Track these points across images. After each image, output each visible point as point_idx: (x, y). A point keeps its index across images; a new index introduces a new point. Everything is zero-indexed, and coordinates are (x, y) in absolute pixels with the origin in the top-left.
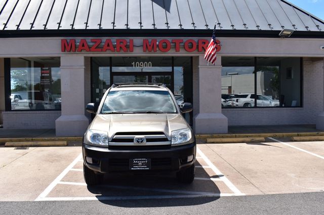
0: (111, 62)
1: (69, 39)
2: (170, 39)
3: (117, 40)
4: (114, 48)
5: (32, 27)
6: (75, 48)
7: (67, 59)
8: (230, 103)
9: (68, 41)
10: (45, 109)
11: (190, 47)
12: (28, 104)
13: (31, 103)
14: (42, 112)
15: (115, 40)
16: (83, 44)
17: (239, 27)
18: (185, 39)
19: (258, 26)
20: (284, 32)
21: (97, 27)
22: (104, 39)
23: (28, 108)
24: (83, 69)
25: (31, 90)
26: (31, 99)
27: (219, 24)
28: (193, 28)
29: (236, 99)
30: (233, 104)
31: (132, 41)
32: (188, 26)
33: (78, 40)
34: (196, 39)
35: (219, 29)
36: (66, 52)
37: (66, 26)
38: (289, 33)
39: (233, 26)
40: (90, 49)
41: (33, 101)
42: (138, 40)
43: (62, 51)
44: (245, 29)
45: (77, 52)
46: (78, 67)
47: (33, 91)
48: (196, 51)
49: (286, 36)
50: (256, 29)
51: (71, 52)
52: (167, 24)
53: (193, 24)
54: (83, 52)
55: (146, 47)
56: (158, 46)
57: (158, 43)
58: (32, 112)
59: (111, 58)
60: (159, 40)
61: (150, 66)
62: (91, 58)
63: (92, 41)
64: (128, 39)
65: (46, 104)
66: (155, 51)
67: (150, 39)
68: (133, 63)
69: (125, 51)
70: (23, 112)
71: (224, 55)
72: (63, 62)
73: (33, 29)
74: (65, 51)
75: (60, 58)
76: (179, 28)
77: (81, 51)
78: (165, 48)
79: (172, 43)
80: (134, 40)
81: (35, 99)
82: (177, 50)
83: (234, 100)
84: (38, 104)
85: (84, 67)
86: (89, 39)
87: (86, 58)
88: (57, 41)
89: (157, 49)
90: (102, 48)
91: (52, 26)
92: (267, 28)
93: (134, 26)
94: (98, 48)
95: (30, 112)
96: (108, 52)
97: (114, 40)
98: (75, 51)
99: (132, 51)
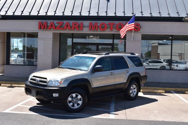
1: (43, 21)
2: (107, 22)
3: (73, 23)
4: (71, 28)
5: (22, 13)
6: (47, 27)
7: (42, 34)
9: (43, 23)
11: (120, 28)
12: (22, 61)
13: (24, 61)
16: (52, 25)
17: (155, 14)
18: (117, 22)
19: (169, 14)
20: (186, 19)
21: (62, 14)
22: (65, 22)
23: (22, 64)
24: (52, 41)
25: (24, 52)
26: (24, 58)
27: (142, 12)
28: (123, 15)
31: (82, 23)
32: (120, 14)
33: (49, 22)
36: (41, 30)
37: (42, 13)
39: (151, 14)
40: (56, 28)
41: (26, 59)
42: (86, 23)
43: (39, 29)
44: (160, 16)
45: (48, 30)
46: (49, 39)
47: (26, 53)
50: (168, 16)
51: (45, 30)
52: (107, 12)
53: (124, 12)
55: (91, 27)
56: (98, 27)
57: (99, 25)
58: (24, 66)
60: (99, 23)
61: (98, 39)
62: (60, 34)
63: (57, 23)
64: (80, 22)
66: (97, 30)
67: (94, 22)
68: (87, 37)
69: (78, 30)
71: (143, 33)
72: (39, 35)
73: (22, 15)
74: (41, 29)
75: (38, 33)
76: (114, 15)
77: (51, 29)
78: (103, 28)
79: (108, 25)
80: (84, 23)
82: (111, 30)
84: (29, 62)
85: (52, 39)
86: (55, 22)
87: (54, 34)
88: (36, 23)
89: (99, 29)
90: (64, 27)
91: (34, 13)
93: (85, 13)
94: (61, 27)
95: (23, 66)
96: (67, 30)
97: (71, 22)
98: (47, 29)
99: (82, 29)
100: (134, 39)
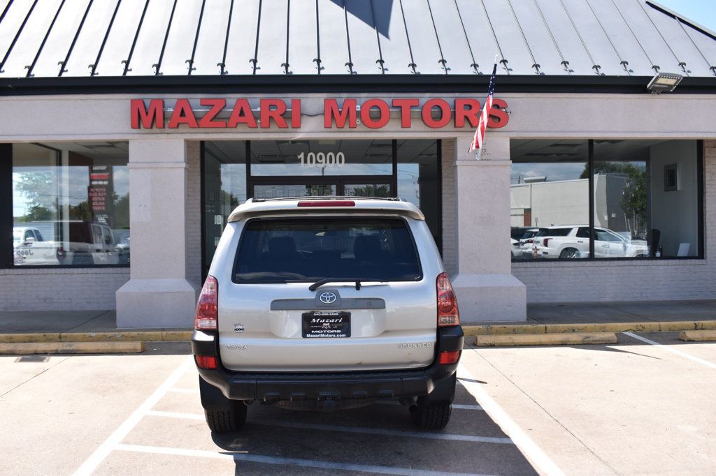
0: (248, 153)
1: (148, 98)
2: (387, 98)
3: (262, 100)
4: (255, 121)
5: (62, 70)
6: (164, 118)
7: (143, 146)
8: (529, 248)
9: (148, 103)
10: (96, 263)
11: (436, 117)
12: (53, 252)
13: (61, 250)
14: (85, 270)
15: (257, 101)
16: (183, 110)
17: (552, 69)
18: (424, 98)
19: (596, 67)
20: (661, 81)
21: (216, 71)
22: (232, 99)
23: (55, 261)
24: (183, 170)
25: (61, 218)
26: (62, 240)
27: (504, 61)
28: (443, 72)
29: (541, 239)
30: (536, 249)
31: (297, 103)
32: (430, 67)
33: (171, 100)
34: (448, 98)
35: (505, 73)
36: (142, 130)
37: (142, 68)
38: (672, 82)
39: (537, 66)
40: (198, 122)
41: (67, 245)
42: (314, 102)
43: (132, 128)
44: (566, 74)
45: (169, 130)
46: (169, 165)
47: (66, 221)
48: (450, 126)
49: (665, 90)
50: (592, 73)
51: (155, 129)
52: (381, 62)
53: (443, 61)
54: (181, 129)
55: (332, 116)
56: (358, 114)
57: (358, 108)
58: (63, 270)
59: (248, 143)
60: (361, 99)
61: (340, 162)
62: (202, 143)
63: (204, 104)
64: (288, 98)
65: (98, 251)
66: (353, 126)
67: (342, 97)
68: (302, 156)
69: (283, 127)
70: (41, 271)
71: (514, 135)
73: (64, 75)
74: (139, 127)
75: (127, 142)
76: (409, 71)
77: (178, 127)
78: (376, 118)
79: (394, 107)
80: (303, 102)
81: (71, 240)
82: (406, 125)
83: (538, 242)
84: (77, 252)
85: (184, 165)
86: (195, 99)
87: (189, 144)
88: (120, 104)
89: (358, 122)
90: (229, 118)
91: (110, 68)
92: (619, 71)
93: (303, 67)
94: (218, 119)
95: (59, 271)
96: (240, 128)
97: (255, 100)
98: (164, 127)
99: (297, 126)
100: (484, 157)
